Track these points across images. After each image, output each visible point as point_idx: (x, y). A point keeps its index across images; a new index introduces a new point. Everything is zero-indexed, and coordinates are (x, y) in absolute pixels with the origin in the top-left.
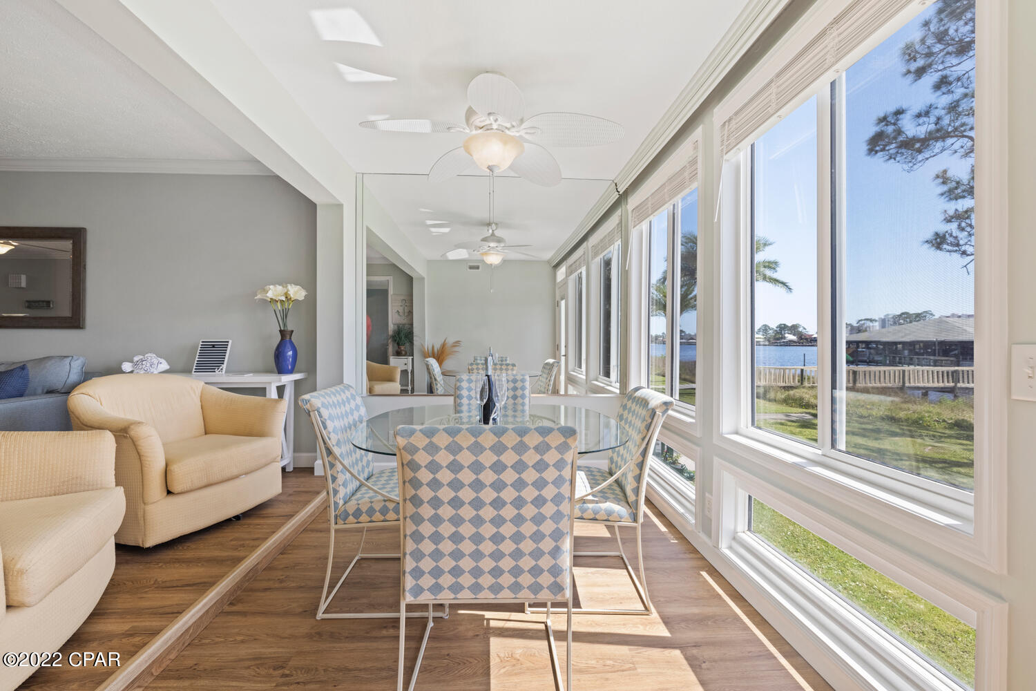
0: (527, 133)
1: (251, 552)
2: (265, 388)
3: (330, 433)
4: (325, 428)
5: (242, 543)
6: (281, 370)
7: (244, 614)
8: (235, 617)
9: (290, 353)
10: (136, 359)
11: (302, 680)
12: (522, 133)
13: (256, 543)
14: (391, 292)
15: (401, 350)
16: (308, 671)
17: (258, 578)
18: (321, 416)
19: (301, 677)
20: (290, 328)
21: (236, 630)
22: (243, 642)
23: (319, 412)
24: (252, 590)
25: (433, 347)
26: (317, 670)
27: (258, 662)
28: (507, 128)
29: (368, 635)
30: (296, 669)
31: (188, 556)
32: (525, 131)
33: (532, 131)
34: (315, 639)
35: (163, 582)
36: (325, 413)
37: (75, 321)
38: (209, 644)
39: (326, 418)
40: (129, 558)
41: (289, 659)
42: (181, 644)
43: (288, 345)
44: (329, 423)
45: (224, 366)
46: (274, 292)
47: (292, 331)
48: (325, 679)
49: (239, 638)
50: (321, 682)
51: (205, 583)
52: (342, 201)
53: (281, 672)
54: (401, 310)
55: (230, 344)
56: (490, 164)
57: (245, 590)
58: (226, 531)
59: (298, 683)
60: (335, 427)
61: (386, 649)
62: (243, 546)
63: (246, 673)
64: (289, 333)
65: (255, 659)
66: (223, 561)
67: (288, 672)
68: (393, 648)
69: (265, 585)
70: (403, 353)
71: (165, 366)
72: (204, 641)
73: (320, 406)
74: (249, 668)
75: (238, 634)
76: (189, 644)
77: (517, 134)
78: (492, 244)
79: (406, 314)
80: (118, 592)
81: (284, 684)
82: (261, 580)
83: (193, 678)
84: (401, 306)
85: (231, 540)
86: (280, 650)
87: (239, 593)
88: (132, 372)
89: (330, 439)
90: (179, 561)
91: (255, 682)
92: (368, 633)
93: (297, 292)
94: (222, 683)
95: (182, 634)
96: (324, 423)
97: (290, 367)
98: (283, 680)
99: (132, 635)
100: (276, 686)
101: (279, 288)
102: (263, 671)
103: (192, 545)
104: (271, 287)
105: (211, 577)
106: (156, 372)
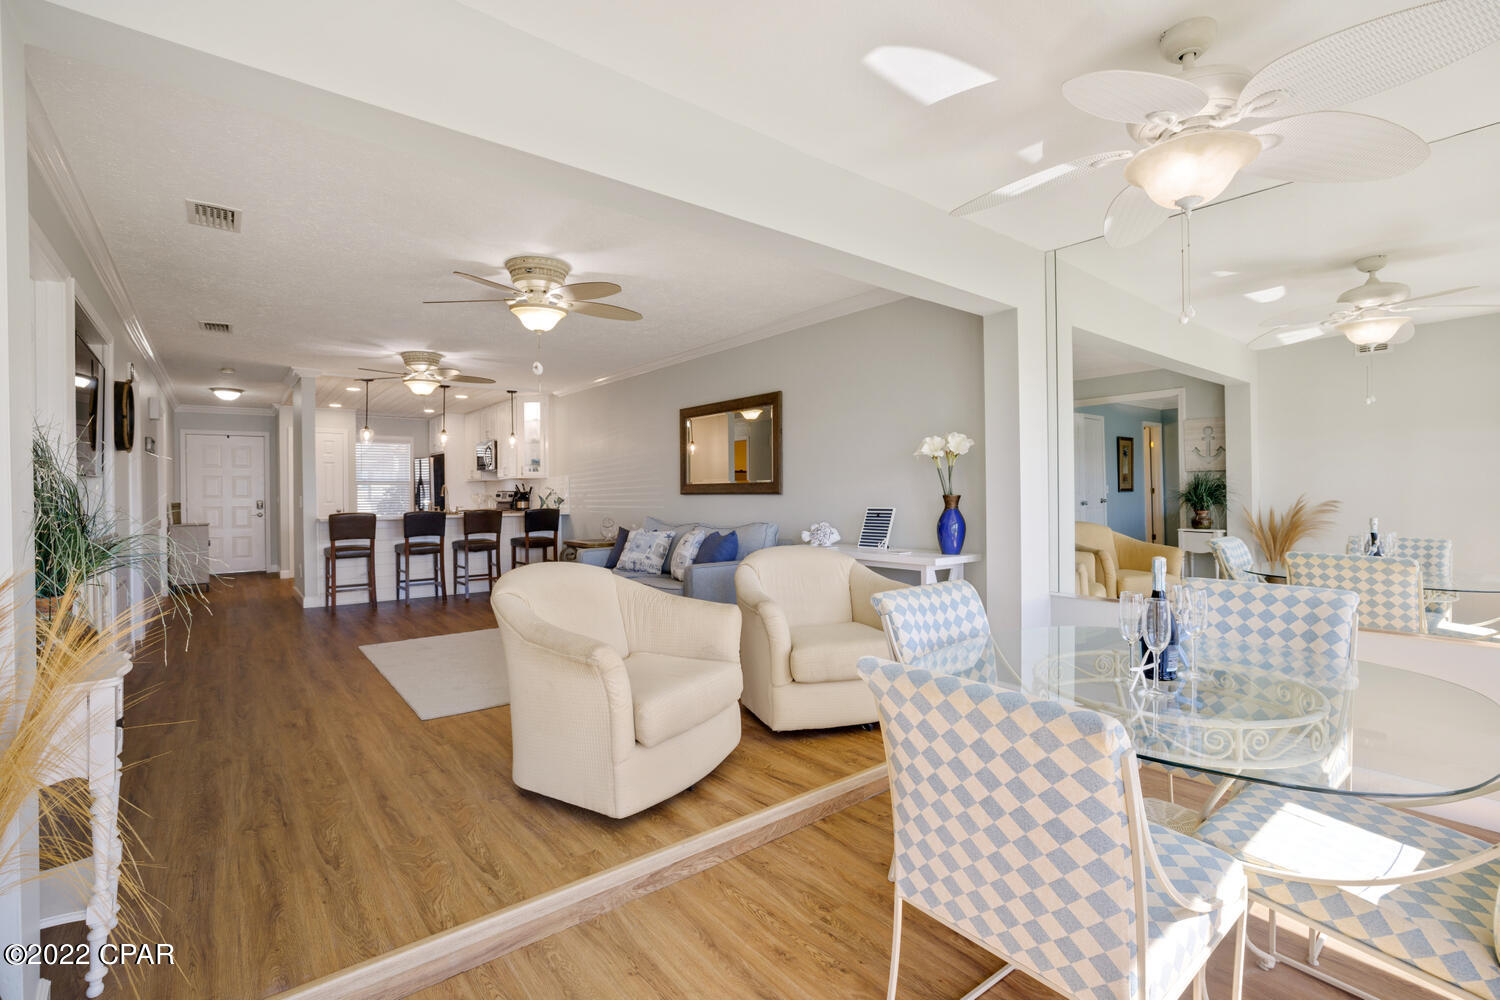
0: (1255, 109)
1: (859, 770)
2: (920, 572)
3: (902, 646)
4: (897, 639)
5: (856, 757)
6: (945, 549)
7: (827, 835)
8: (820, 836)
9: (955, 527)
10: (813, 528)
11: (835, 934)
12: (1246, 113)
13: (868, 763)
14: (1182, 416)
15: (1202, 519)
16: (847, 928)
17: (862, 805)
18: (892, 623)
19: (837, 931)
20: (955, 493)
21: (813, 849)
22: (811, 863)
23: (890, 617)
24: (849, 815)
25: (1272, 513)
26: (855, 933)
27: (811, 891)
28: (1212, 118)
29: (931, 930)
30: (838, 920)
31: (804, 753)
32: (1251, 107)
33: (1267, 101)
34: (874, 900)
35: (773, 770)
36: (899, 619)
37: (774, 488)
38: (786, 850)
39: (899, 626)
40: (764, 736)
41: (838, 906)
42: (763, 838)
43: (953, 516)
44: (902, 633)
45: (887, 541)
46: (931, 446)
47: (959, 497)
48: (857, 948)
49: (811, 858)
50: (852, 949)
51: (801, 786)
52: (1013, 304)
53: (823, 913)
54: (1202, 446)
55: (893, 513)
56: (1177, 199)
57: (843, 812)
58: (851, 739)
59: (831, 935)
60: (911, 640)
61: (940, 959)
62: (854, 761)
63: (797, 895)
64: (955, 500)
65: (811, 887)
66: (828, 770)
67: (829, 918)
68: (949, 964)
69: (863, 815)
70: (1206, 523)
71: (836, 537)
72: (784, 845)
73: (892, 610)
74: (801, 892)
75: (812, 854)
76: (772, 841)
77: (1237, 120)
78: (1368, 303)
79: (1213, 453)
80: (740, 765)
81: (818, 927)
82: (863, 808)
83: (758, 874)
84: (1203, 439)
85: (850, 751)
86: (836, 891)
87: (835, 811)
88: (809, 543)
89: (902, 655)
90: (795, 755)
91: (799, 909)
92: (931, 927)
93: (959, 443)
94: (775, 893)
95: (764, 827)
96: (895, 633)
97: (955, 545)
98: (821, 923)
99: (726, 808)
100: (811, 925)
101: (938, 440)
102: (810, 903)
103: (814, 742)
104: (928, 439)
105: (809, 783)
106: (828, 544)
